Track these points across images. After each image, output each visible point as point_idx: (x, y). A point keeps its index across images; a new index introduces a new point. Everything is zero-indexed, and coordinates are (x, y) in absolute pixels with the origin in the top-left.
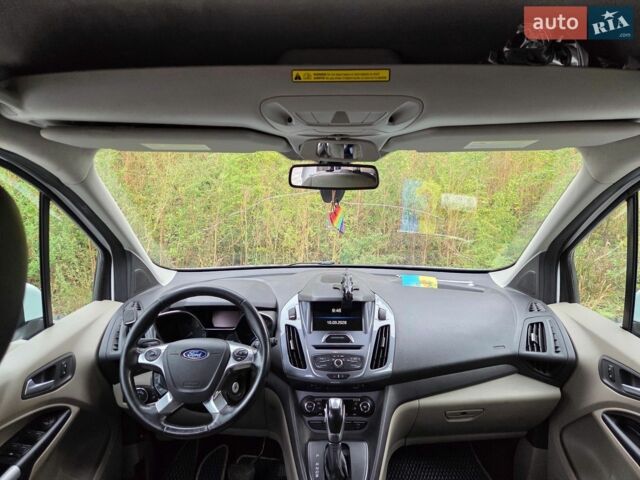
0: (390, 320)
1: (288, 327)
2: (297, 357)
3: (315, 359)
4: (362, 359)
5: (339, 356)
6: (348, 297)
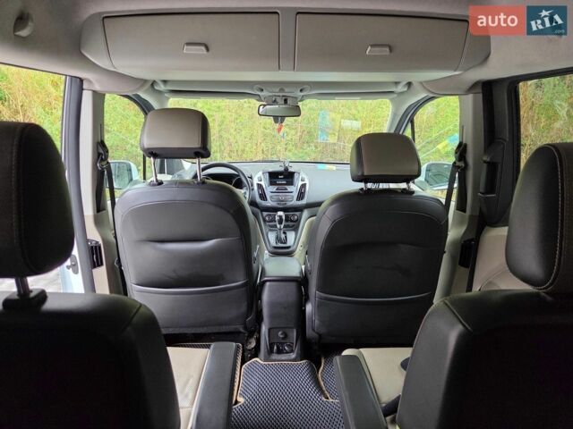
0: (307, 182)
1: (258, 184)
2: (263, 196)
3: (271, 197)
4: (293, 197)
5: (282, 196)
6: (286, 169)
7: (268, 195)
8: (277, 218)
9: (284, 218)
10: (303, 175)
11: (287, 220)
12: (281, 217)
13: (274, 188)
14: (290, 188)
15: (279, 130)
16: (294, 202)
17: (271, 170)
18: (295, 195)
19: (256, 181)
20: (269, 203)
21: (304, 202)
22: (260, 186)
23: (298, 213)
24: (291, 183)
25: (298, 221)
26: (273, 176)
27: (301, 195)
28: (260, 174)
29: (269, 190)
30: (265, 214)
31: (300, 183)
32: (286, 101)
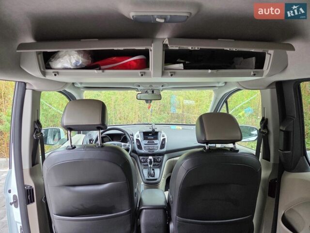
0: (166, 137)
1: (137, 139)
2: (140, 147)
3: (145, 147)
4: (158, 147)
5: (151, 146)
6: (153, 130)
7: (143, 146)
8: (148, 161)
9: (153, 160)
10: (163, 133)
11: (154, 161)
12: (151, 160)
13: (146, 142)
14: (156, 142)
15: (149, 108)
16: (159, 150)
17: (144, 131)
18: (159, 145)
19: (135, 138)
20: (143, 151)
21: (164, 150)
22: (138, 140)
23: (161, 157)
24: (156, 138)
25: (161, 161)
26: (146, 135)
27: (163, 146)
28: (138, 133)
29: (143, 143)
30: (141, 157)
31: (162, 138)
32: (153, 92)
